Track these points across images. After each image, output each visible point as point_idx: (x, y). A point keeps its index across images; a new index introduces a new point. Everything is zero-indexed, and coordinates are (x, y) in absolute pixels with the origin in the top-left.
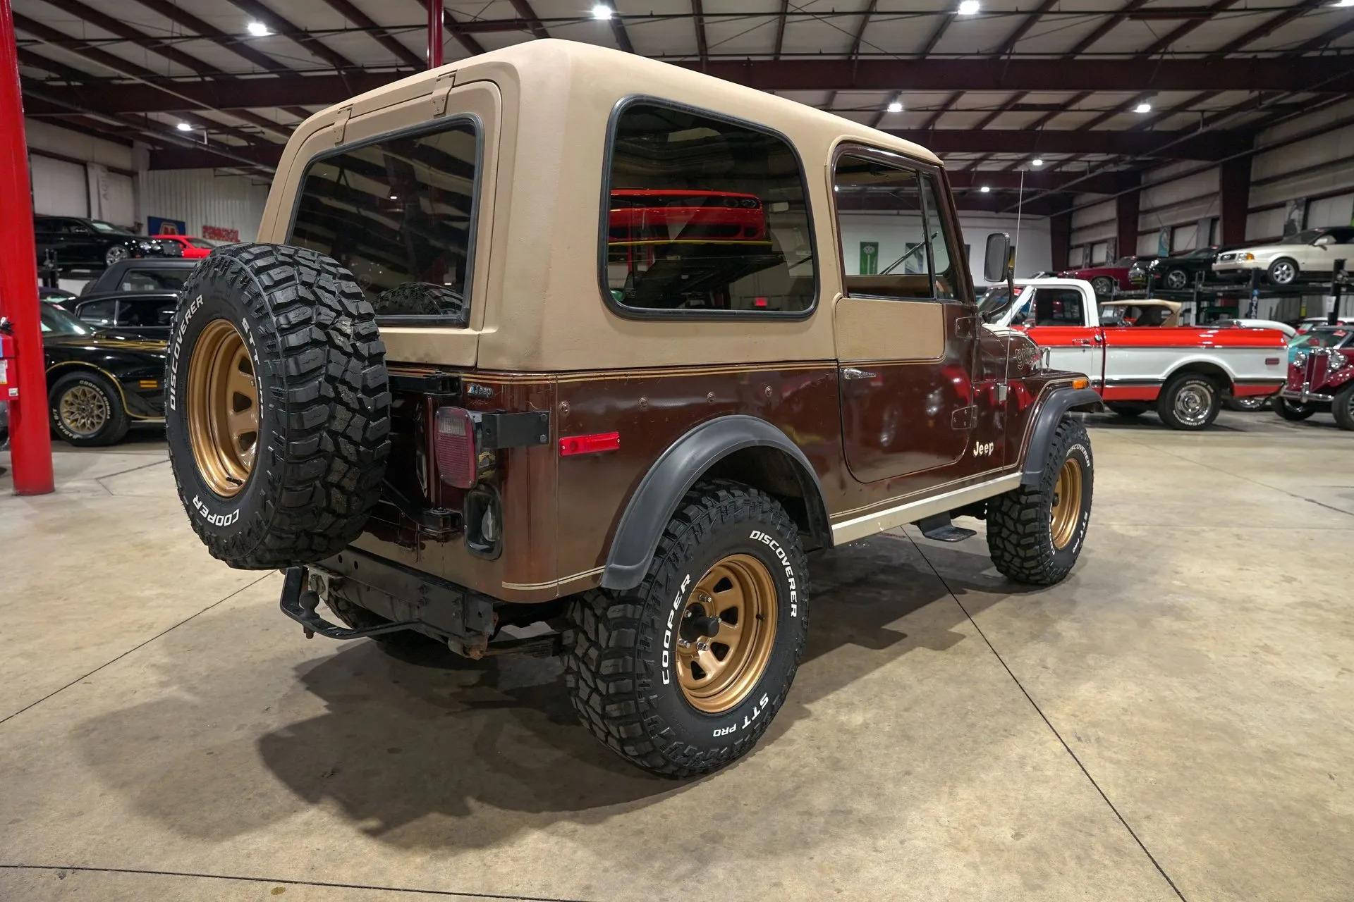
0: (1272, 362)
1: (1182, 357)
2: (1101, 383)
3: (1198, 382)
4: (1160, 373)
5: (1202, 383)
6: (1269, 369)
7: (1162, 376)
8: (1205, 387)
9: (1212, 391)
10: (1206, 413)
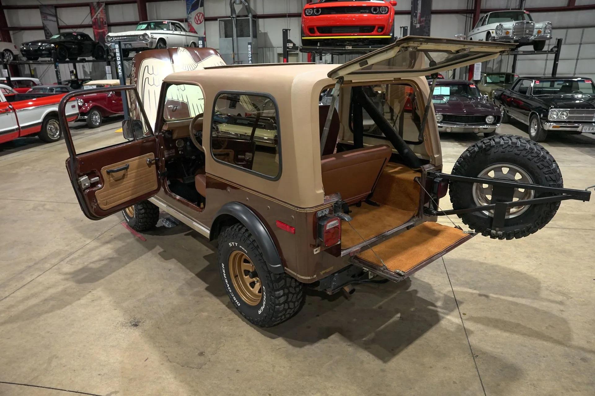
0: (73, 107)
1: (46, 110)
2: (19, 129)
3: (52, 120)
4: (39, 119)
5: (54, 120)
6: (73, 110)
7: (40, 121)
8: (56, 122)
9: (58, 123)
10: (58, 132)
